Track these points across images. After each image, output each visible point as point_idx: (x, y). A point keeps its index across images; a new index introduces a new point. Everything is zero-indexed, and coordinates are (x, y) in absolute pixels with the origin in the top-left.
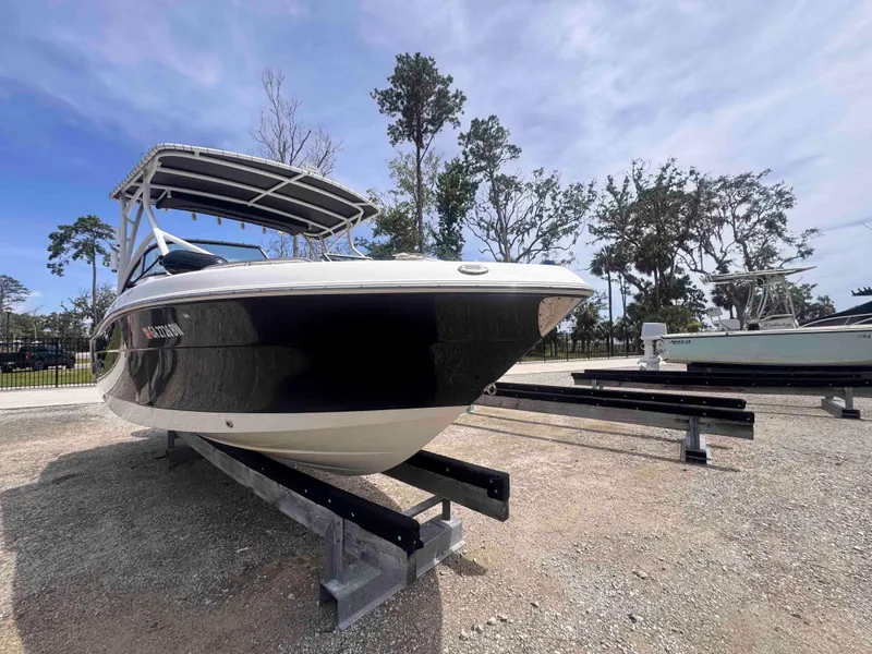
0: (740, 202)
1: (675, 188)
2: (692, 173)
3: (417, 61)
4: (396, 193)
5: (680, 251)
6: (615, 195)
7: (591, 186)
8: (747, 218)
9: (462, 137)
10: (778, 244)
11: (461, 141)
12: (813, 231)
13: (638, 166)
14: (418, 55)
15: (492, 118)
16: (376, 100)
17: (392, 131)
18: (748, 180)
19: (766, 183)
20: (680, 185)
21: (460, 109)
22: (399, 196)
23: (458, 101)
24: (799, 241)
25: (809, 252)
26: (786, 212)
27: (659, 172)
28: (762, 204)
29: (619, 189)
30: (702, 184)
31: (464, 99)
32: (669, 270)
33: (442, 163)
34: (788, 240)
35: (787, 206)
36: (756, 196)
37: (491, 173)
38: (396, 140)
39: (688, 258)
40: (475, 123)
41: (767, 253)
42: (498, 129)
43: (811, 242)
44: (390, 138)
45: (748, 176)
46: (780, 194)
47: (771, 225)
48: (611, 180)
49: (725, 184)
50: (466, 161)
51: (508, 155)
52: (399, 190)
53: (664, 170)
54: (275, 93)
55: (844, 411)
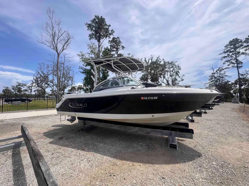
0: (171, 68)
1: (159, 63)
2: (163, 60)
3: (101, 19)
4: (89, 54)
5: (160, 78)
6: (146, 62)
7: (141, 59)
8: (172, 71)
9: (109, 41)
10: (177, 78)
11: (109, 42)
12: (184, 75)
13: (152, 56)
14: (101, 17)
15: (118, 38)
16: (86, 26)
17: (90, 36)
18: (173, 63)
19: (176, 64)
20: (160, 62)
21: (112, 34)
22: (90, 55)
23: (112, 32)
24: (181, 77)
25: (183, 80)
26: (179, 71)
27: (156, 59)
28: (175, 69)
29: (147, 61)
30: (165, 62)
31: (114, 32)
32: (157, 82)
33: (103, 47)
34: (179, 77)
35: (180, 70)
36: (174, 67)
37: (117, 52)
38: (91, 39)
39: (161, 79)
40: (114, 38)
41: (176, 79)
42: (119, 41)
43: (183, 78)
44: (89, 38)
45: (173, 62)
46: (178, 67)
47: (177, 74)
48: (145, 59)
49: (169, 63)
50: (111, 48)
51: (122, 48)
52: (90, 53)
53: (157, 58)
54: (51, 16)
55: (205, 112)
